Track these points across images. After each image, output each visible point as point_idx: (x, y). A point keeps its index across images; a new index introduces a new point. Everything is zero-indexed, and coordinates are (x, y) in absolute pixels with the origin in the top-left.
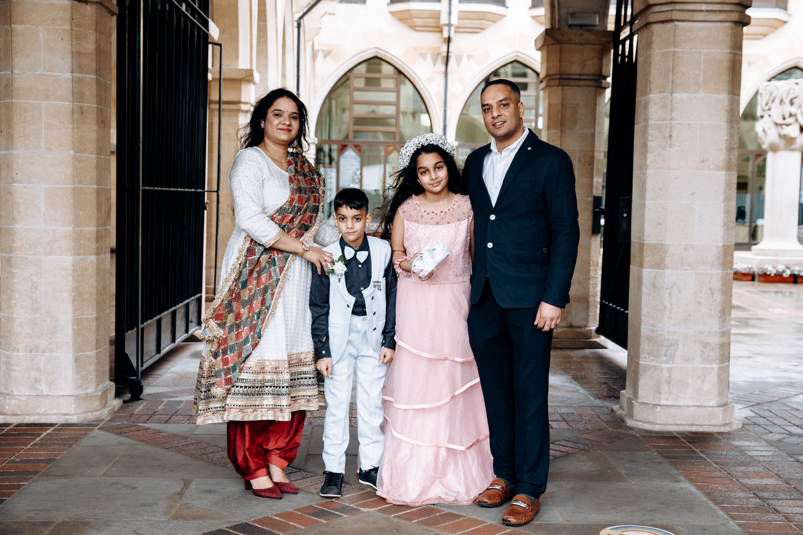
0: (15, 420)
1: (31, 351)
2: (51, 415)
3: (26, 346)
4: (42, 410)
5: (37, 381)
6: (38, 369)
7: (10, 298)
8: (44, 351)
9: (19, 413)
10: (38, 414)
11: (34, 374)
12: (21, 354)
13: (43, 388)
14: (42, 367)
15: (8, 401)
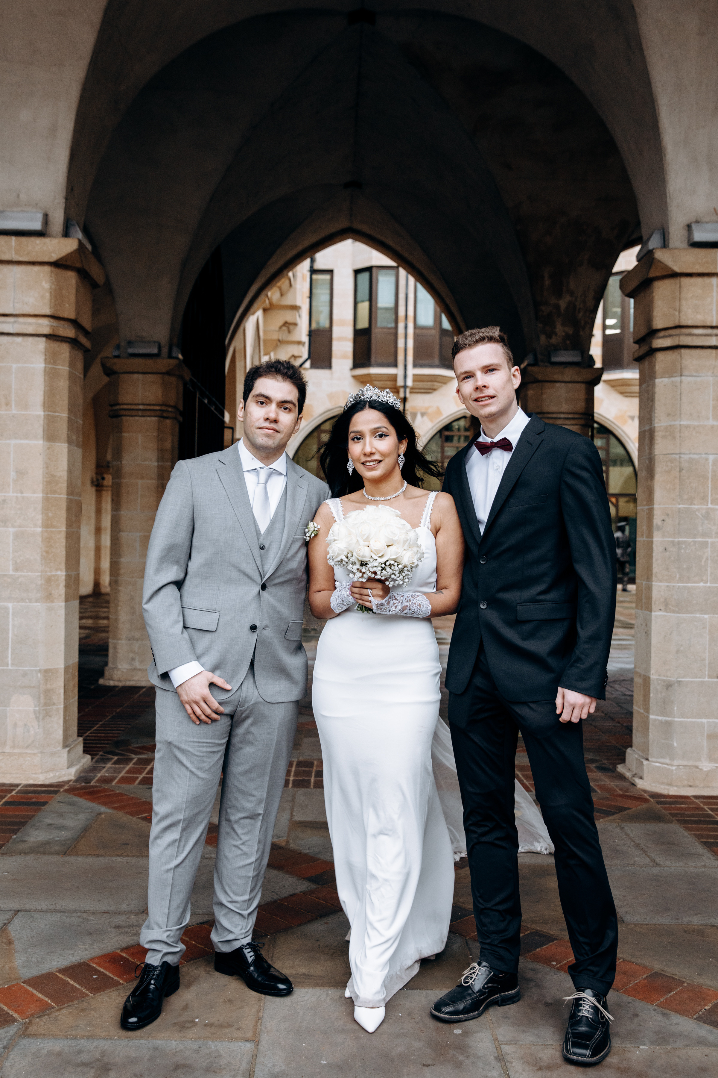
0: (120, 684)
1: (129, 640)
2: (143, 681)
3: (127, 637)
4: (136, 678)
5: (133, 659)
6: (134, 652)
7: (117, 606)
8: (138, 640)
9: (122, 679)
10: (134, 680)
11: (131, 655)
12: (123, 642)
13: (137, 664)
14: (136, 651)
15: (115, 672)
